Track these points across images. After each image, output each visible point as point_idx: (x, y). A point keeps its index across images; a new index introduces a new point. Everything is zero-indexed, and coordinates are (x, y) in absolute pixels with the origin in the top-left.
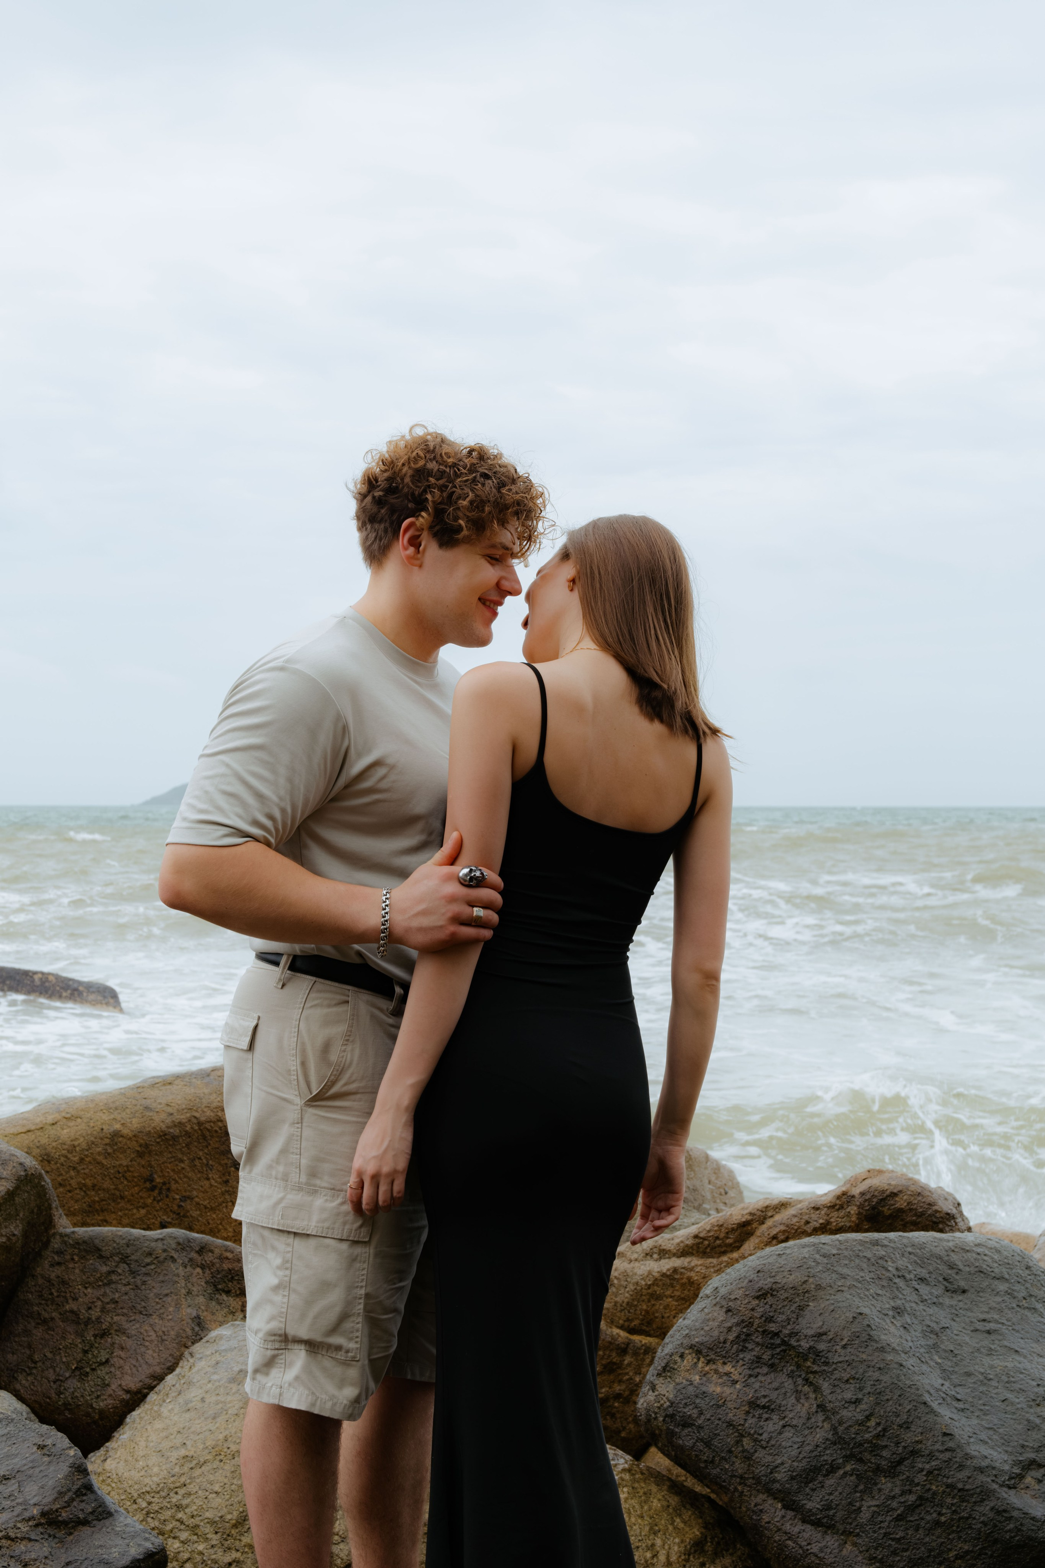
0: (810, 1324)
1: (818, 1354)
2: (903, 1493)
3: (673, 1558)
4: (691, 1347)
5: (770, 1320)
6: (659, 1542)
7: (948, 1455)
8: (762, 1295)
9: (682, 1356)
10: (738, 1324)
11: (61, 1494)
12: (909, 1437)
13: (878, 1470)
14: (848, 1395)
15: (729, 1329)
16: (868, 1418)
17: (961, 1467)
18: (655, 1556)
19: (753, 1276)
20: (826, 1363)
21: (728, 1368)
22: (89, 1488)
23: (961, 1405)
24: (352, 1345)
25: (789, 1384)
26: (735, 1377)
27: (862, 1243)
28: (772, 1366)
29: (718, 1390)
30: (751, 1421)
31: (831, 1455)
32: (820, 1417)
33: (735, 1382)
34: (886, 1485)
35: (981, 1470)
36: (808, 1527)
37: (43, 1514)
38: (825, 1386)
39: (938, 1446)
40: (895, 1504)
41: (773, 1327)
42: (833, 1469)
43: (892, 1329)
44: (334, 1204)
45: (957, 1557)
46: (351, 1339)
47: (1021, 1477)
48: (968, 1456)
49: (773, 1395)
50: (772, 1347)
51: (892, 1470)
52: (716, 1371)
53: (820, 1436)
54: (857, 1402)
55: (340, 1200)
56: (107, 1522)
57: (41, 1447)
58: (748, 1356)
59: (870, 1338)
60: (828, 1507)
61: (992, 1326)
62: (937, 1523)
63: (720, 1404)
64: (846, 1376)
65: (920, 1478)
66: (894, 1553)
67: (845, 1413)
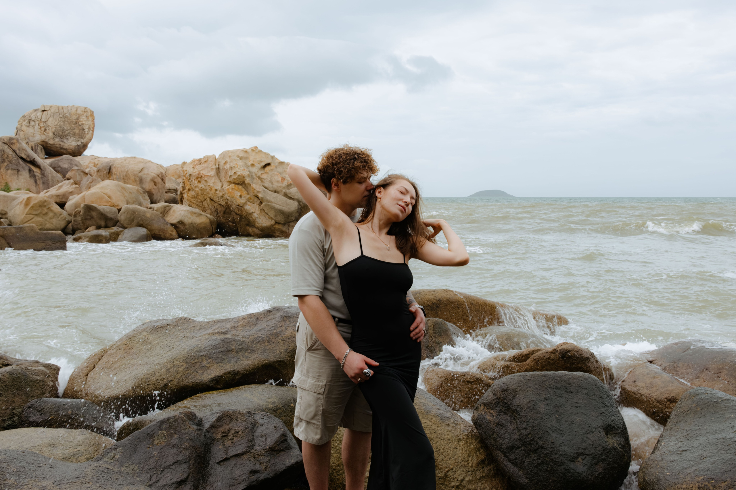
0: (516, 402)
1: (517, 411)
2: (537, 459)
3: (474, 465)
4: (483, 403)
5: (505, 399)
6: (470, 459)
7: (552, 449)
8: (504, 391)
9: (481, 405)
10: (496, 399)
11: (276, 442)
12: (541, 442)
13: (530, 450)
14: (524, 426)
15: (494, 400)
16: (529, 434)
17: (556, 454)
18: (468, 464)
19: (502, 384)
20: (519, 415)
21: (492, 411)
22: (286, 440)
23: (561, 432)
24: (318, 423)
25: (509, 419)
26: (494, 415)
27: (538, 375)
28: (505, 413)
29: (489, 418)
30: (497, 429)
31: (517, 443)
32: (516, 431)
33: (494, 416)
34: (533, 456)
35: (562, 455)
36: (510, 463)
37: (270, 448)
38: (518, 421)
39: (549, 446)
40: (534, 462)
41: (505, 401)
42: (518, 448)
43: (543, 406)
44: (313, 382)
45: (552, 482)
46: (318, 422)
47: (577, 458)
48: (558, 450)
49: (504, 422)
50: (505, 407)
51: (535, 451)
52: (489, 412)
53: (515, 437)
54: (526, 429)
55: (315, 381)
56: (289, 451)
57: (275, 427)
58: (498, 409)
59: (533, 409)
60: (516, 459)
61: (578, 405)
62: (547, 470)
63: (489, 422)
64: (524, 420)
65: (543, 455)
66: (533, 477)
67: (522, 431)
